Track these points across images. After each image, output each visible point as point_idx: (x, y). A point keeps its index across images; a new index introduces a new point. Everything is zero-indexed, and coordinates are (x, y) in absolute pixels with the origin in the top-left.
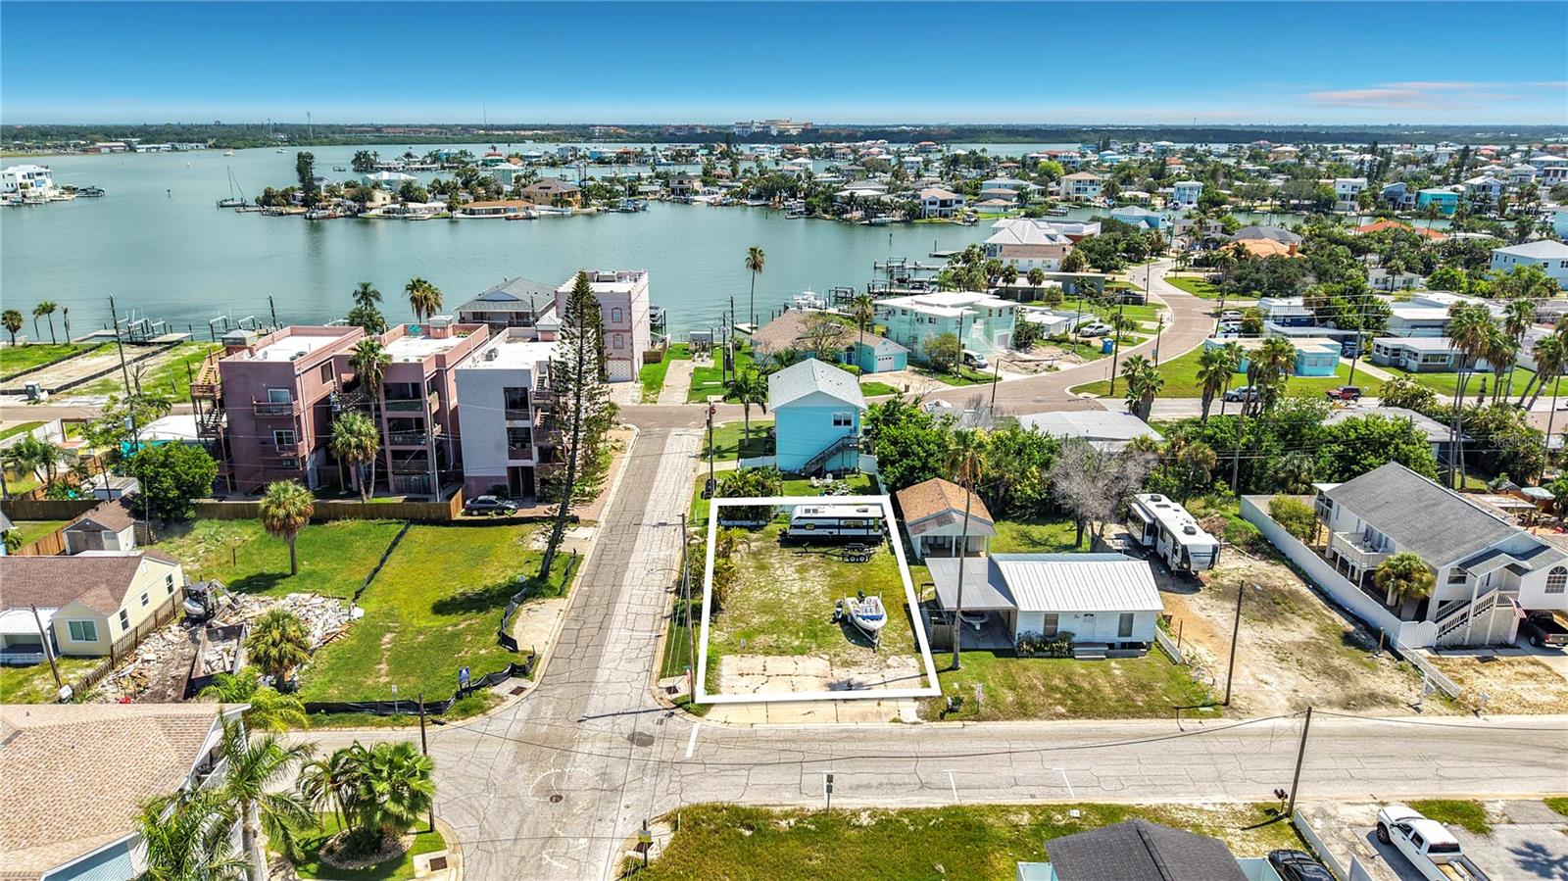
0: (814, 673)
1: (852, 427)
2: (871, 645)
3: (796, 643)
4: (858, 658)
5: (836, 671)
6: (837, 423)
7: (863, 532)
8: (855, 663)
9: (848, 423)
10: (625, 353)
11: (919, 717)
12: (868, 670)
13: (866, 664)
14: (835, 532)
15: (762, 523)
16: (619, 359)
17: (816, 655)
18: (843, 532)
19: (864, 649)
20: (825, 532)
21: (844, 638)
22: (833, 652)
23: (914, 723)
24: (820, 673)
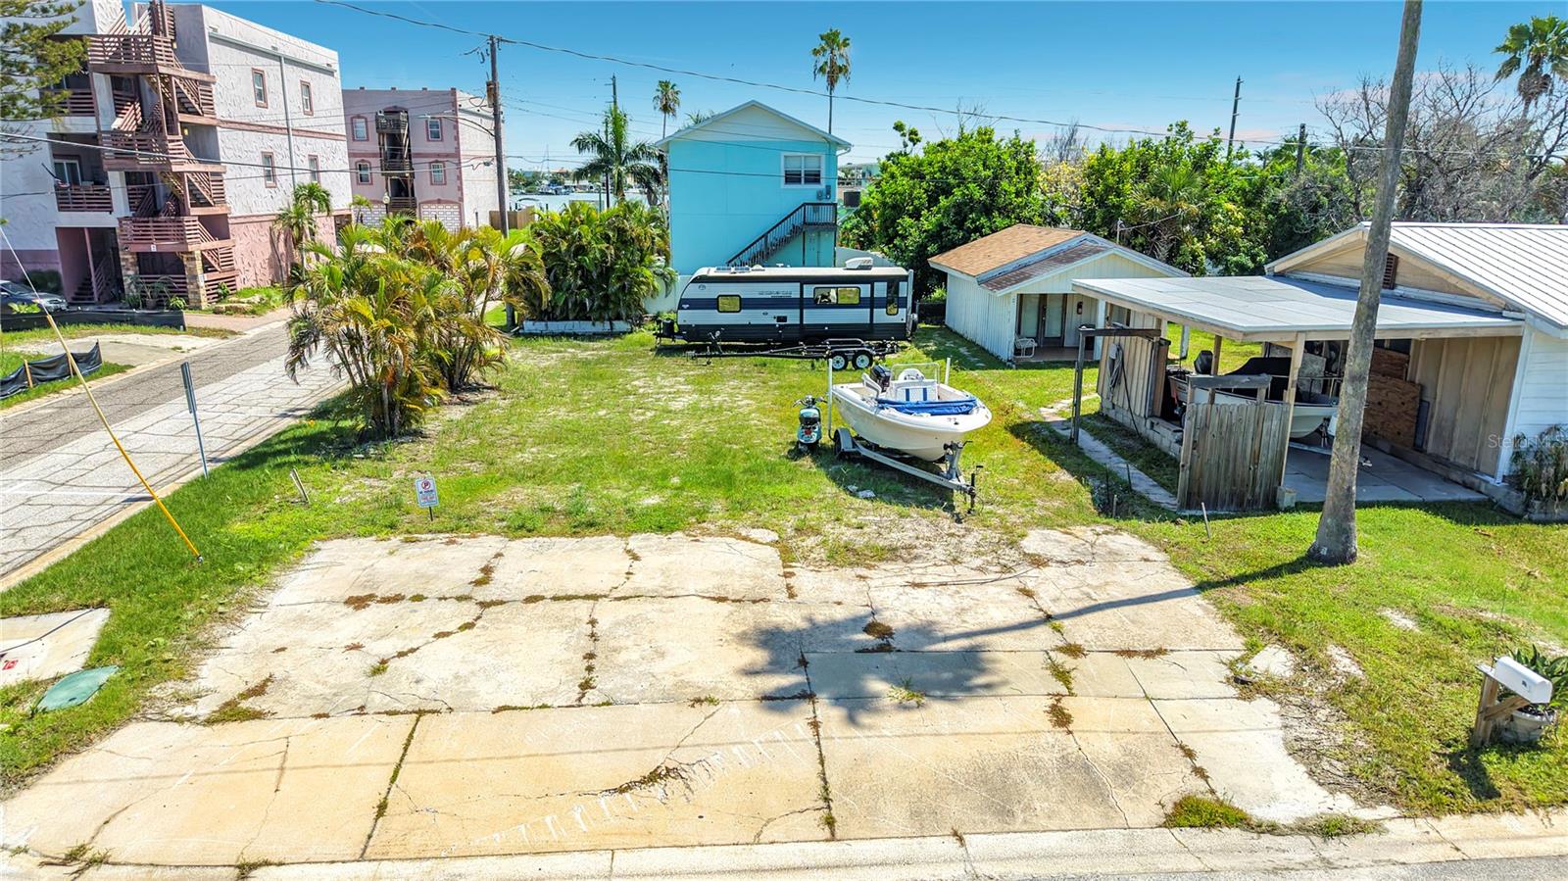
0: (710, 584)
1: (822, 186)
2: (936, 495)
3: (653, 500)
4: (895, 538)
5: (805, 580)
6: (792, 178)
7: (861, 316)
8: (891, 553)
9: (814, 178)
10: (449, 191)
11: (1333, 786)
12: (948, 573)
13: (939, 552)
14: (792, 317)
15: (619, 325)
16: (439, 201)
17: (724, 531)
18: (813, 317)
19: (913, 511)
20: (767, 317)
21: (831, 489)
22: (792, 521)
23: (1330, 829)
24: (736, 586)
